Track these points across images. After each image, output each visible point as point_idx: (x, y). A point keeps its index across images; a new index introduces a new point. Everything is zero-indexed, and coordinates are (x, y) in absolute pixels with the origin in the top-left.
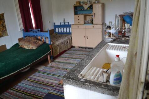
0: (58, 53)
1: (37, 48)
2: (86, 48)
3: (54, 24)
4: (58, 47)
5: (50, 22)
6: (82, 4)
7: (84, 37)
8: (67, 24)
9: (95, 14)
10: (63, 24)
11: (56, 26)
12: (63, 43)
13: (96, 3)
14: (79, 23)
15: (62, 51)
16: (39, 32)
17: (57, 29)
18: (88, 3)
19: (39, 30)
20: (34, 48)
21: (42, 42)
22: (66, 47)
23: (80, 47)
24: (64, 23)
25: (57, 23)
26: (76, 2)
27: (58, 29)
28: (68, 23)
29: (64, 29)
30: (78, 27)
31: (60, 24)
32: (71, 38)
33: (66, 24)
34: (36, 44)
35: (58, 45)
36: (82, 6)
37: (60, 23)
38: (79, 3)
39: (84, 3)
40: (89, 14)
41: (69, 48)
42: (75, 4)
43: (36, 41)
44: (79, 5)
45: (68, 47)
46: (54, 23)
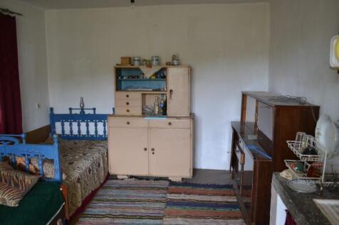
0: (79, 205)
1: (20, 203)
2: (147, 178)
3: (50, 112)
4: (79, 185)
5: (39, 106)
6: (136, 64)
7: (146, 149)
8: (91, 112)
9: (171, 91)
10: (78, 112)
11: (55, 118)
12: (90, 170)
13: (173, 65)
14: (128, 111)
15: (87, 194)
16: (21, 142)
17: (58, 125)
18: (154, 62)
19: (20, 139)
20: (12, 203)
21: (33, 177)
22: (96, 178)
23: (131, 177)
24: (82, 109)
25: (61, 110)
26: (123, 58)
27: (63, 125)
28: (94, 109)
29: (79, 125)
30: (128, 123)
31: (68, 112)
32: (107, 153)
33: (87, 112)
34: (17, 185)
35: (79, 179)
36: (138, 69)
37: (71, 109)
38: (130, 60)
39: (142, 62)
40: (154, 90)
41: (102, 182)
42: (119, 62)
43: (13, 174)
44: (129, 66)
45: (99, 178)
46: (52, 109)
